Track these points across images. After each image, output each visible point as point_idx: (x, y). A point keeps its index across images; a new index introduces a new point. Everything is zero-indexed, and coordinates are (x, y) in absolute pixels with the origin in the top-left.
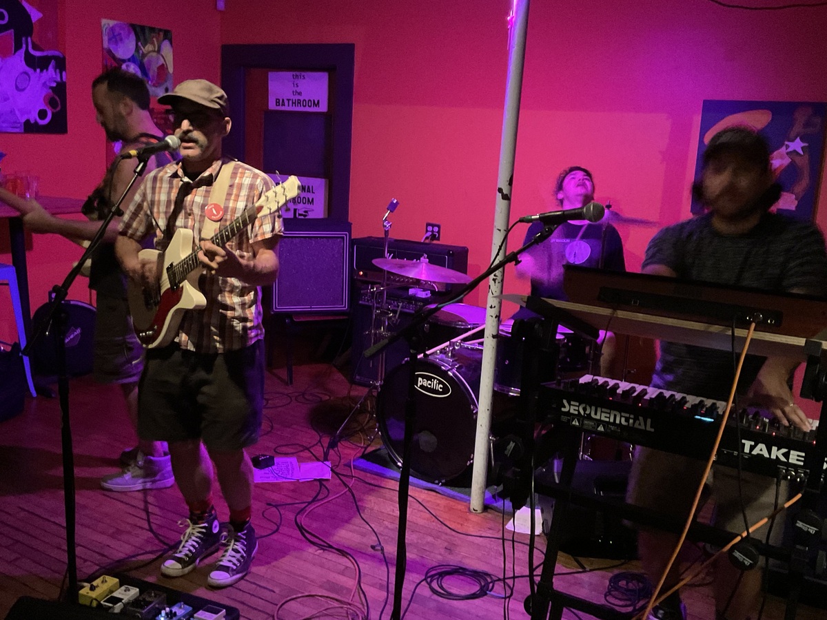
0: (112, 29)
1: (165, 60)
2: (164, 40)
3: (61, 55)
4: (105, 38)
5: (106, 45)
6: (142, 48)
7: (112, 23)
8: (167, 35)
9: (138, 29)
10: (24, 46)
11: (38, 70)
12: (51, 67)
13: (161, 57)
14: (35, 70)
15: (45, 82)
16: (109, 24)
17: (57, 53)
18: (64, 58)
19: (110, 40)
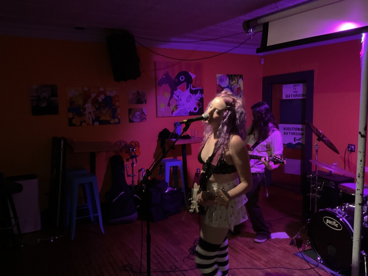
0: (220, 77)
1: (240, 86)
2: (239, 79)
3: (202, 89)
4: (218, 81)
5: (218, 83)
6: (231, 82)
7: (220, 75)
8: (241, 76)
9: (230, 76)
10: (190, 87)
11: (194, 94)
12: (198, 93)
13: (238, 85)
14: (193, 95)
15: (196, 98)
16: (219, 76)
17: (200, 88)
18: (203, 90)
19: (219, 81)
